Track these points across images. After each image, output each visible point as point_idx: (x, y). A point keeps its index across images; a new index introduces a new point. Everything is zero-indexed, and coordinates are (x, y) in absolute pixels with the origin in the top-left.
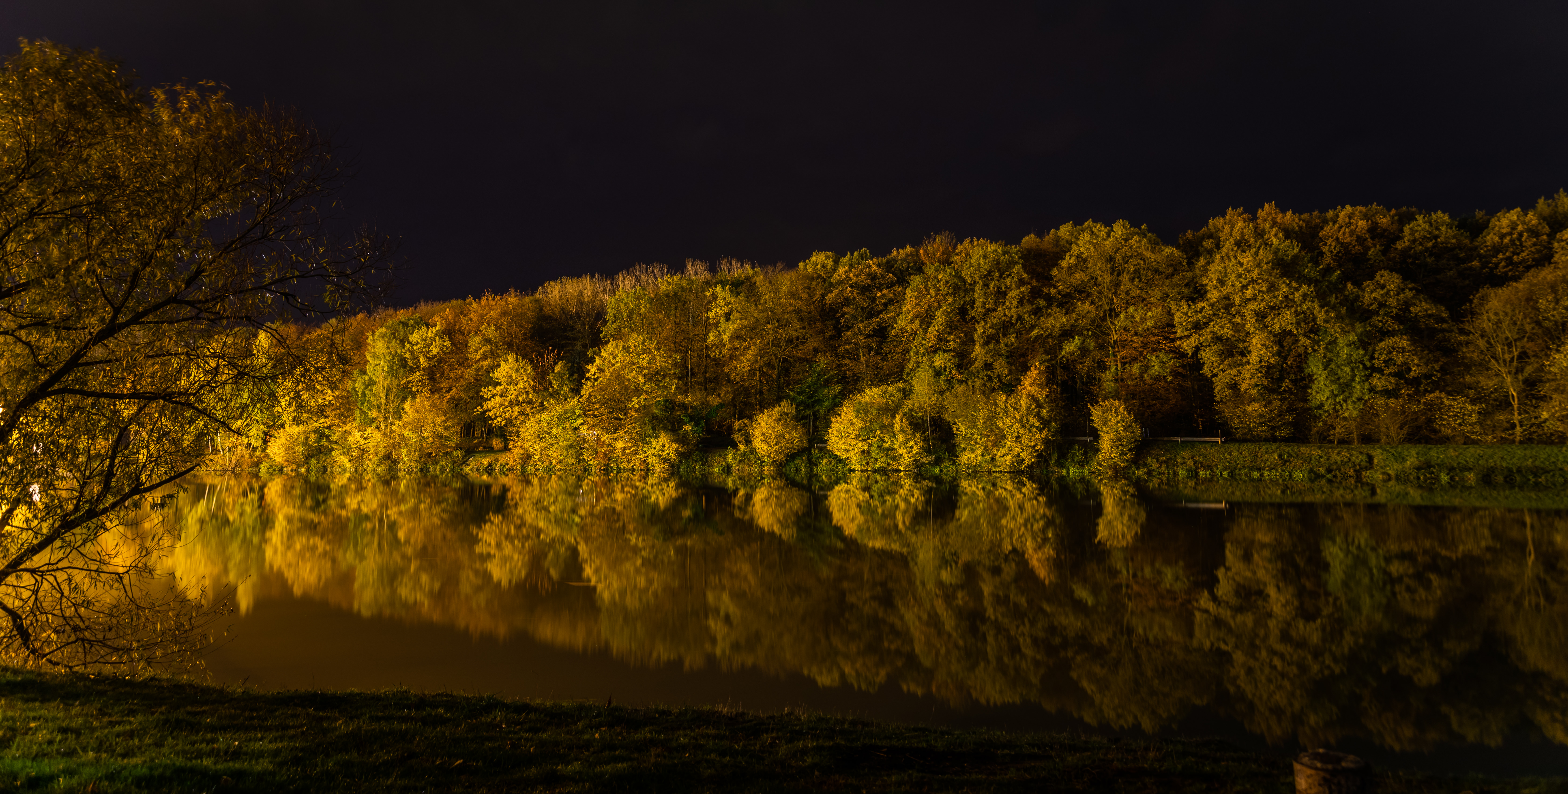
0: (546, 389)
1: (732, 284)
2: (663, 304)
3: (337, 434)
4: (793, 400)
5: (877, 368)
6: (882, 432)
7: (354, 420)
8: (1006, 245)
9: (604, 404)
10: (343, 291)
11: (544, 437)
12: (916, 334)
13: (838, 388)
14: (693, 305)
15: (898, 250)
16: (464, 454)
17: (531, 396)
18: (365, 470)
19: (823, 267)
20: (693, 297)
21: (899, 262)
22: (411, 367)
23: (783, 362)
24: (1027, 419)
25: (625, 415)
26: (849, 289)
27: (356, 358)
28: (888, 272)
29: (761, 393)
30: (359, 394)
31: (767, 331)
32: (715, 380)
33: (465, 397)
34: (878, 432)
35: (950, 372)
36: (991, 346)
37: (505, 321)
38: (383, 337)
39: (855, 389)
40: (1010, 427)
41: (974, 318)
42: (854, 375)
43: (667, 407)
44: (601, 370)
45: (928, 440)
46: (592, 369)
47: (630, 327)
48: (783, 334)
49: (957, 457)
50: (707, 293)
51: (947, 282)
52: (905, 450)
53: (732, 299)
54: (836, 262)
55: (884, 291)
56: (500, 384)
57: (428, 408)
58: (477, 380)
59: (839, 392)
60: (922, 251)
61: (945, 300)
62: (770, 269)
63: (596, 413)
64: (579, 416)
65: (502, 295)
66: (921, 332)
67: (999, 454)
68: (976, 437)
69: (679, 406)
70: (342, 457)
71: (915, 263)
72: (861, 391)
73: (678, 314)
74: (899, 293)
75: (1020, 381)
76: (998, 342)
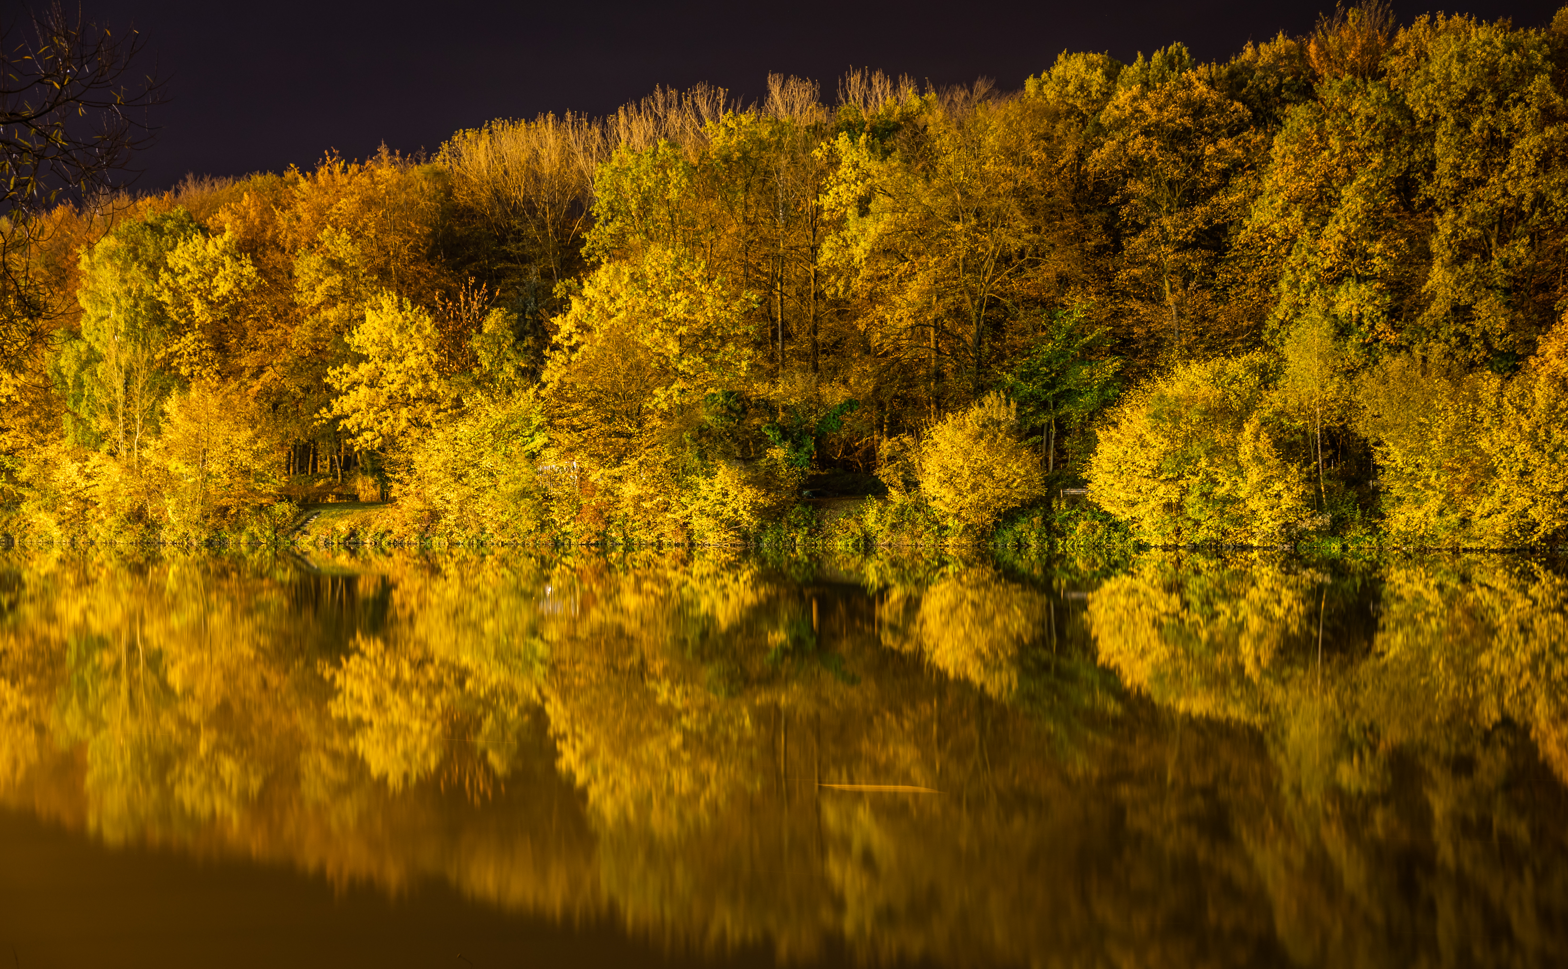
0: (465, 370)
1: (874, 131)
2: (717, 178)
3: (30, 466)
4: (1011, 391)
5: (1204, 319)
6: (1211, 463)
7: (62, 437)
8: (1514, 29)
9: (593, 402)
10: (21, 154)
11: (466, 475)
12: (1294, 240)
13: (1112, 365)
14: (785, 179)
15: (1256, 46)
16: (296, 509)
17: (433, 386)
18: (92, 543)
19: (1081, 87)
20: (784, 162)
21: (1259, 73)
22: (175, 323)
23: (989, 307)
24: (1548, 432)
25: (639, 425)
26: (1141, 139)
27: (57, 303)
28: (1232, 97)
29: (939, 376)
30: (70, 382)
31: (952, 237)
32: (836, 347)
33: (291, 386)
34: (1203, 463)
35: (1372, 327)
36: (1470, 267)
37: (371, 220)
38: (110, 258)
39: (1152, 366)
40: (1507, 451)
41: (1430, 201)
42: (1151, 335)
43: (730, 408)
44: (583, 327)
45: (1317, 480)
46: (564, 324)
47: (647, 232)
48: (988, 244)
49: (1382, 516)
50: (817, 153)
51: (1370, 119)
52: (1264, 503)
53: (874, 166)
54: (1112, 76)
55: (1223, 143)
56: (365, 359)
57: (216, 411)
58: (318, 352)
59: (1116, 374)
60: (1312, 48)
61: (1365, 161)
62: (960, 95)
63: (576, 421)
64: (539, 428)
65: (362, 162)
66: (1305, 237)
67: (1479, 511)
68: (1426, 471)
69: (757, 406)
70: (42, 515)
71: (1297, 75)
72: (1165, 371)
73: (751, 201)
74: (1257, 147)
75: (1535, 345)
76: (1486, 256)
